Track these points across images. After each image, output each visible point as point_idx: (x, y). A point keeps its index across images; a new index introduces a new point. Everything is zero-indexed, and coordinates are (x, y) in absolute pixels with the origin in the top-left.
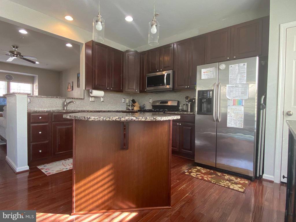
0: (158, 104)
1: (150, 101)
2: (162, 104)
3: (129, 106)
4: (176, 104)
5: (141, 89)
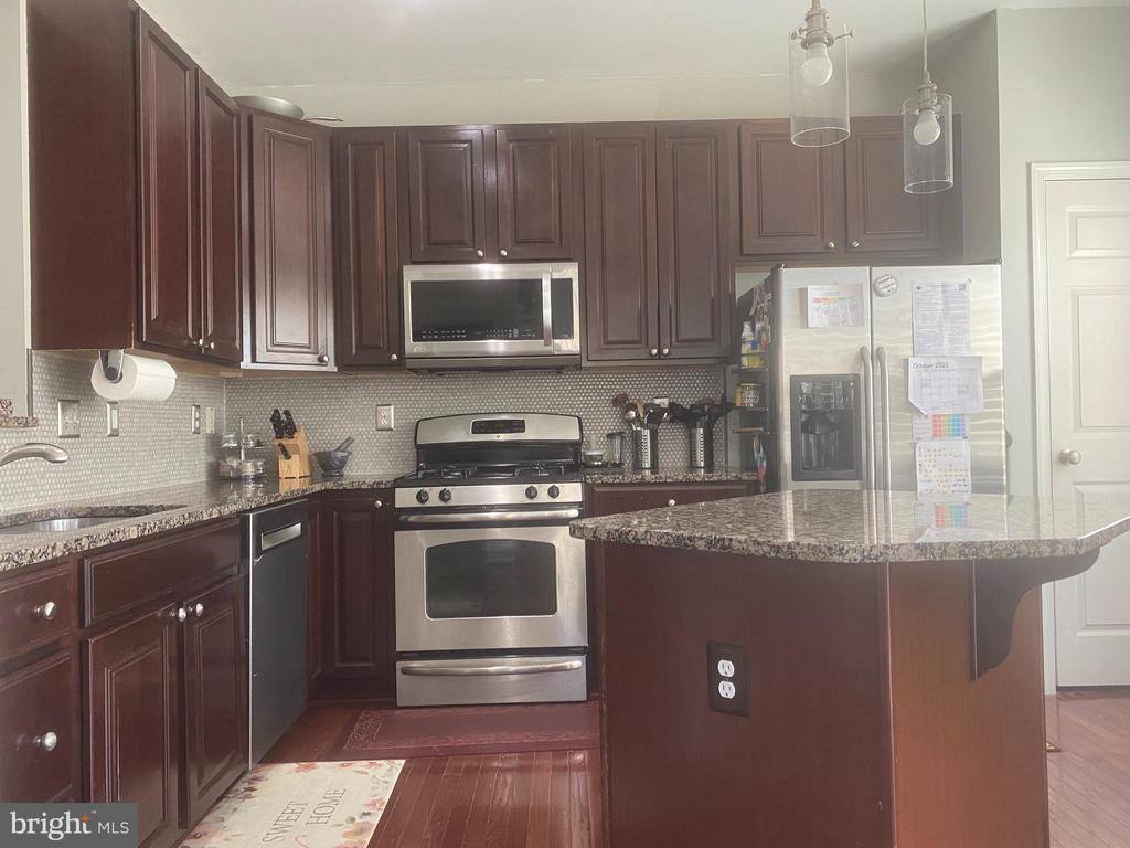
0: (461, 435)
1: (384, 422)
2: (492, 437)
5: (354, 352)
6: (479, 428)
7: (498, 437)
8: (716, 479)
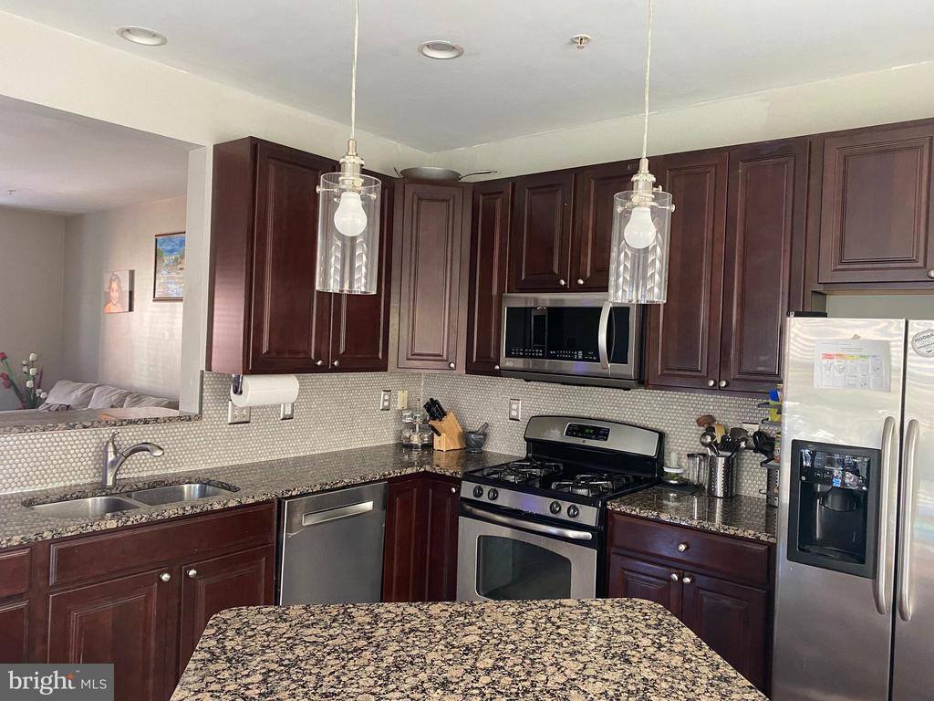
0: (556, 435)
1: (514, 414)
2: (579, 441)
3: (412, 427)
4: (651, 451)
5: (474, 360)
6: (572, 431)
7: (584, 441)
8: (732, 532)
